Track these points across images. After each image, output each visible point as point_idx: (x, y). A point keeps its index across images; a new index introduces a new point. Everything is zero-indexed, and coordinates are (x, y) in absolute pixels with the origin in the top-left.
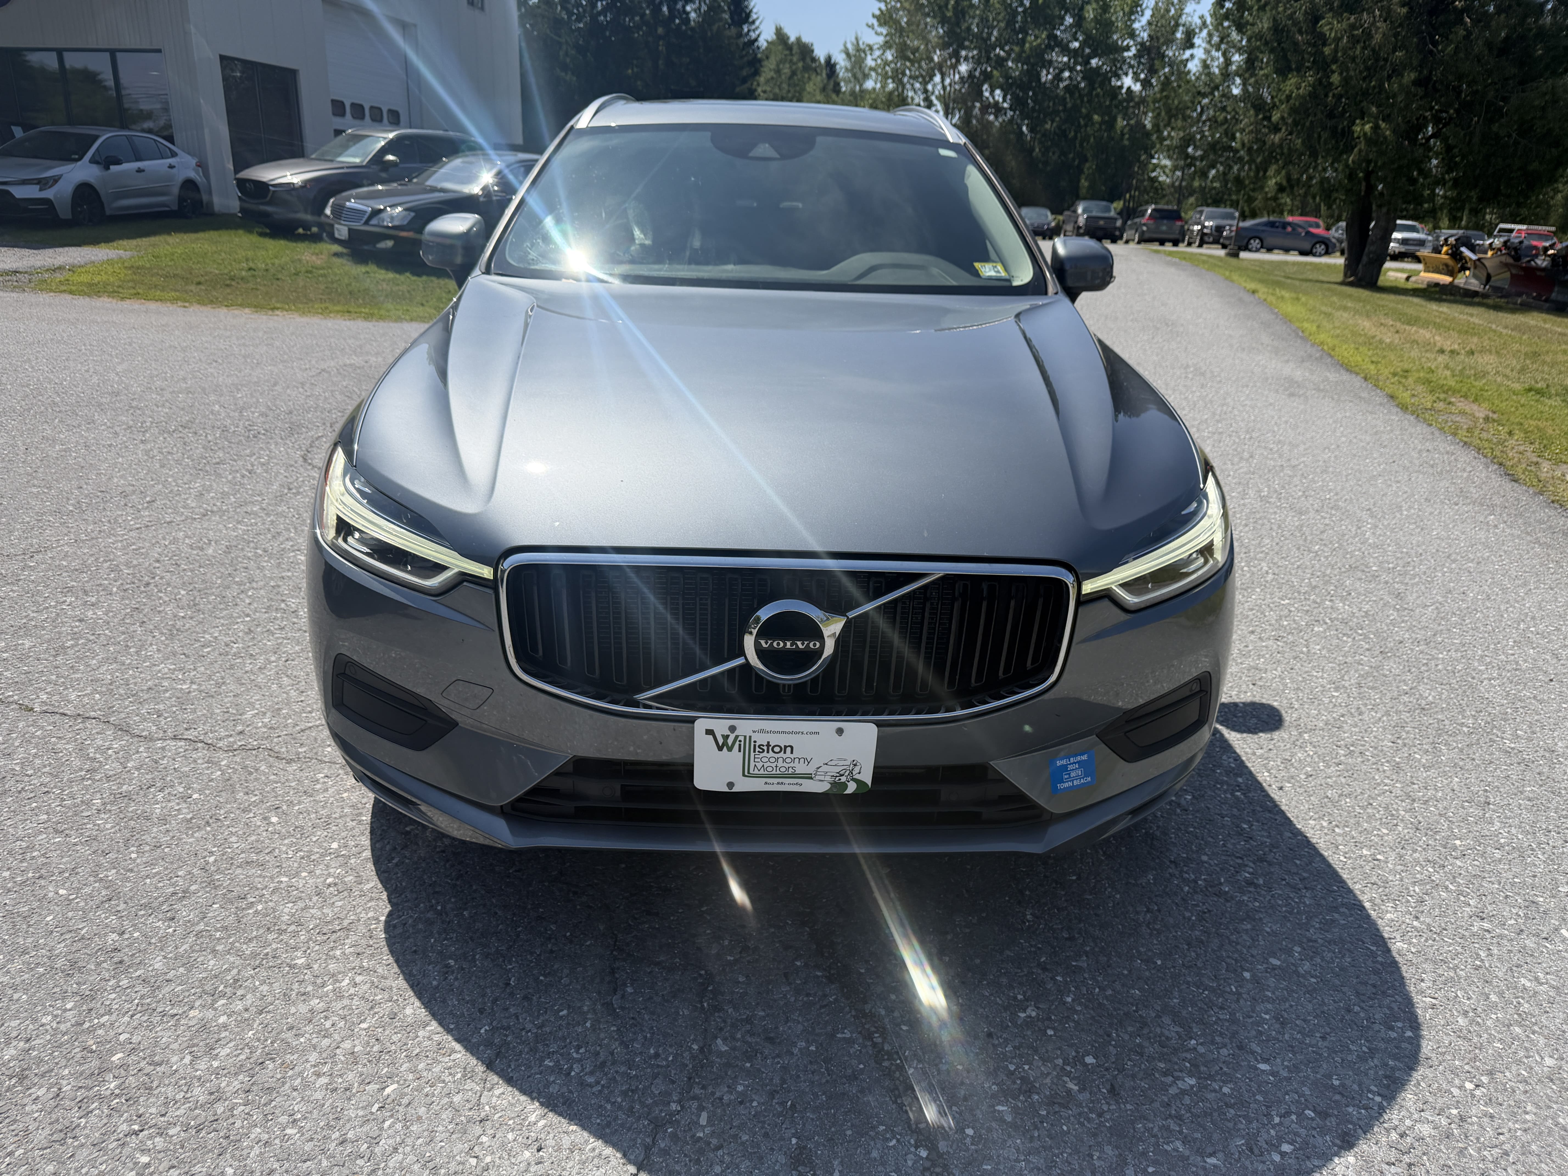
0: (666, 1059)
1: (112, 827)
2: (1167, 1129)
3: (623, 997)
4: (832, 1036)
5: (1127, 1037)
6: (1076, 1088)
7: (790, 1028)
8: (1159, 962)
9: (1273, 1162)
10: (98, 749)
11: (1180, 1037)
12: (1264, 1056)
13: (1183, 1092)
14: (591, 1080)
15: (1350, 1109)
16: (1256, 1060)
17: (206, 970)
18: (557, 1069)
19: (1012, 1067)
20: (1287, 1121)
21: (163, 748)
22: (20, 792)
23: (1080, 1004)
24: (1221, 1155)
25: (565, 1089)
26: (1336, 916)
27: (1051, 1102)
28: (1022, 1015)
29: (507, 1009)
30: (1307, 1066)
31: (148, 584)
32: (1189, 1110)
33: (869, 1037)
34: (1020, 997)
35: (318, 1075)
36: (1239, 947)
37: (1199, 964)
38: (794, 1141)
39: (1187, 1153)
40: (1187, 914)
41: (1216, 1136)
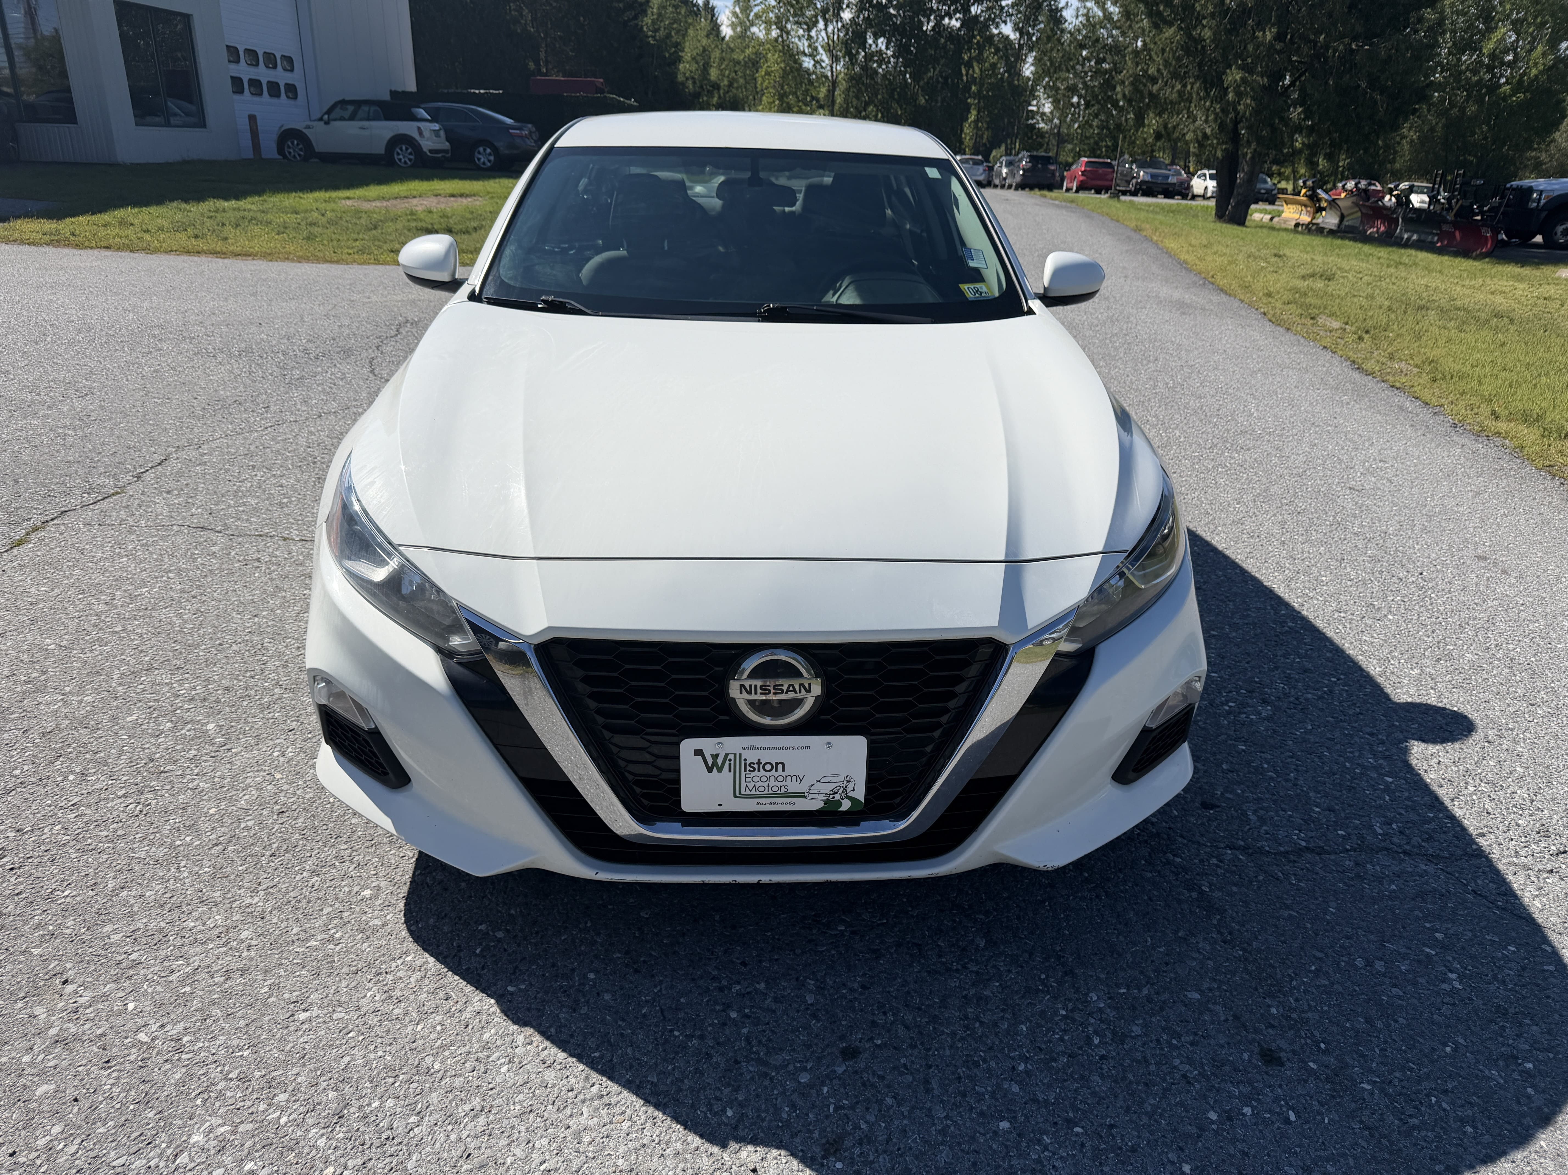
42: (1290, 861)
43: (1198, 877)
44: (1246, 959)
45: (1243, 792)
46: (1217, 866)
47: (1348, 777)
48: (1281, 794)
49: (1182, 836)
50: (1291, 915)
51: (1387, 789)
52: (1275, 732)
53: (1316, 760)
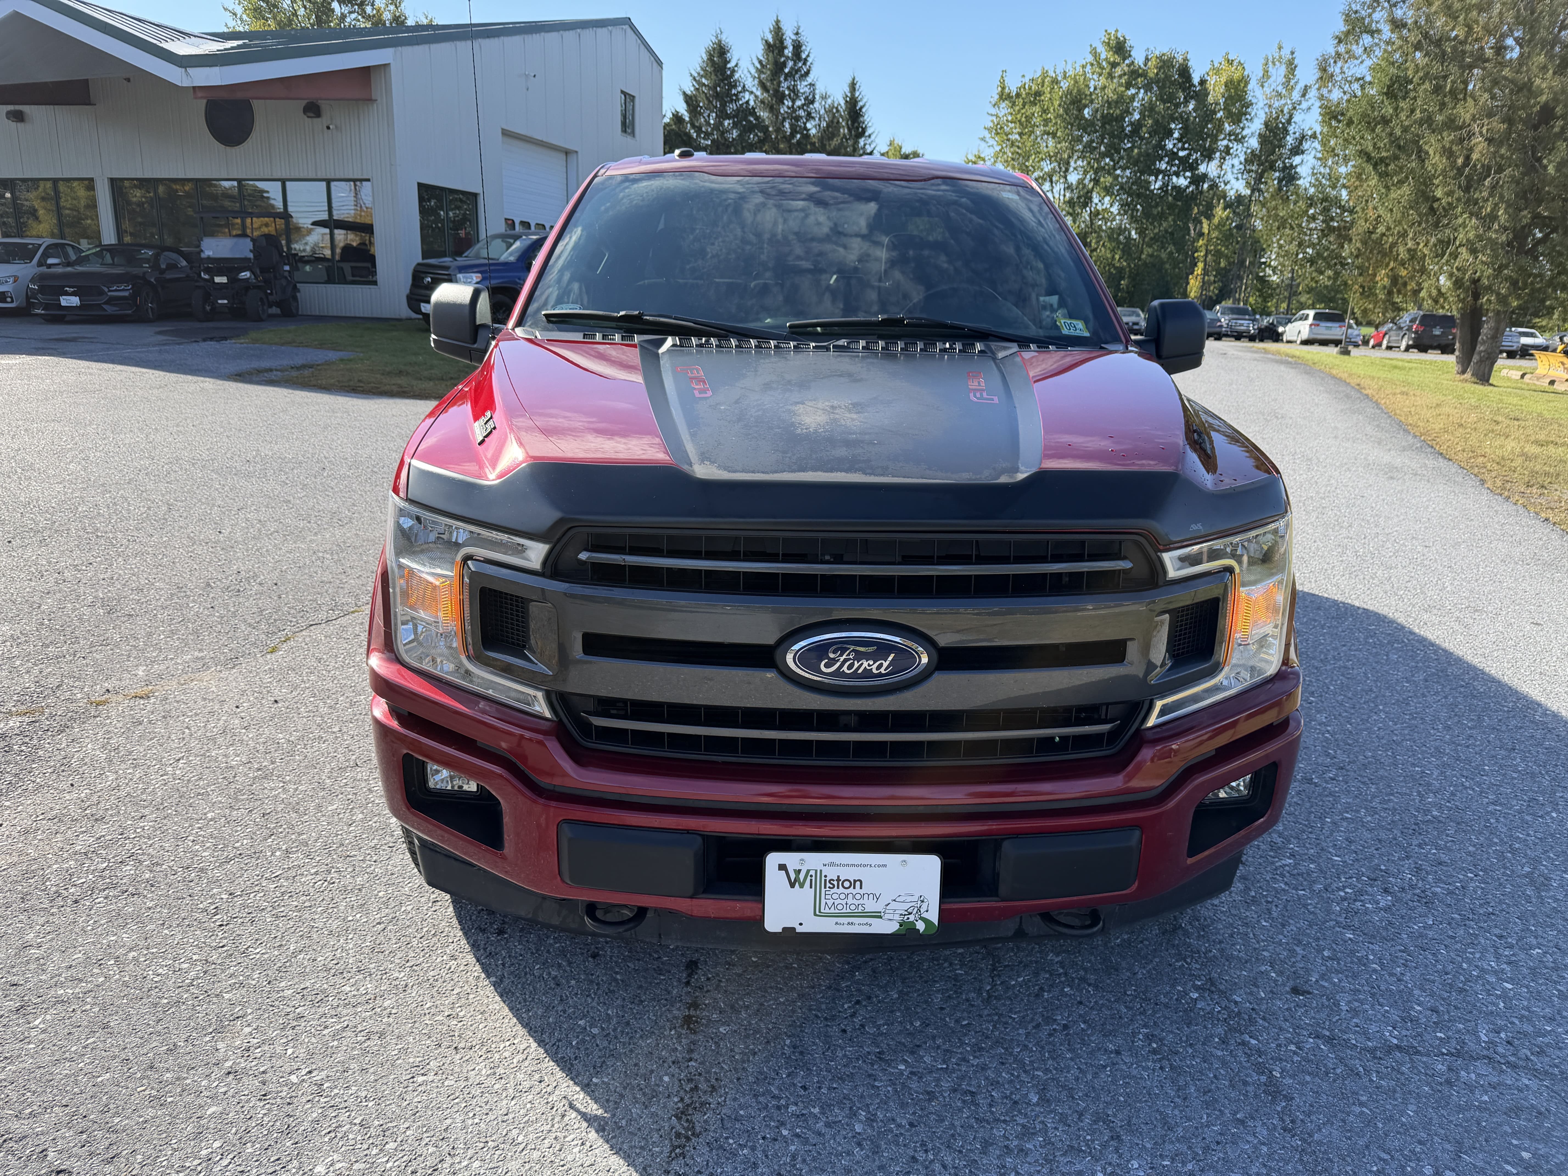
42: (1375, 1058)
43: (1271, 1062)
44: (1303, 1150)
45: (1340, 981)
46: (1295, 1053)
47: (1462, 978)
48: (1382, 988)
49: (1264, 1019)
50: (1362, 1113)
51: (1504, 996)
52: (1390, 923)
53: (1430, 956)
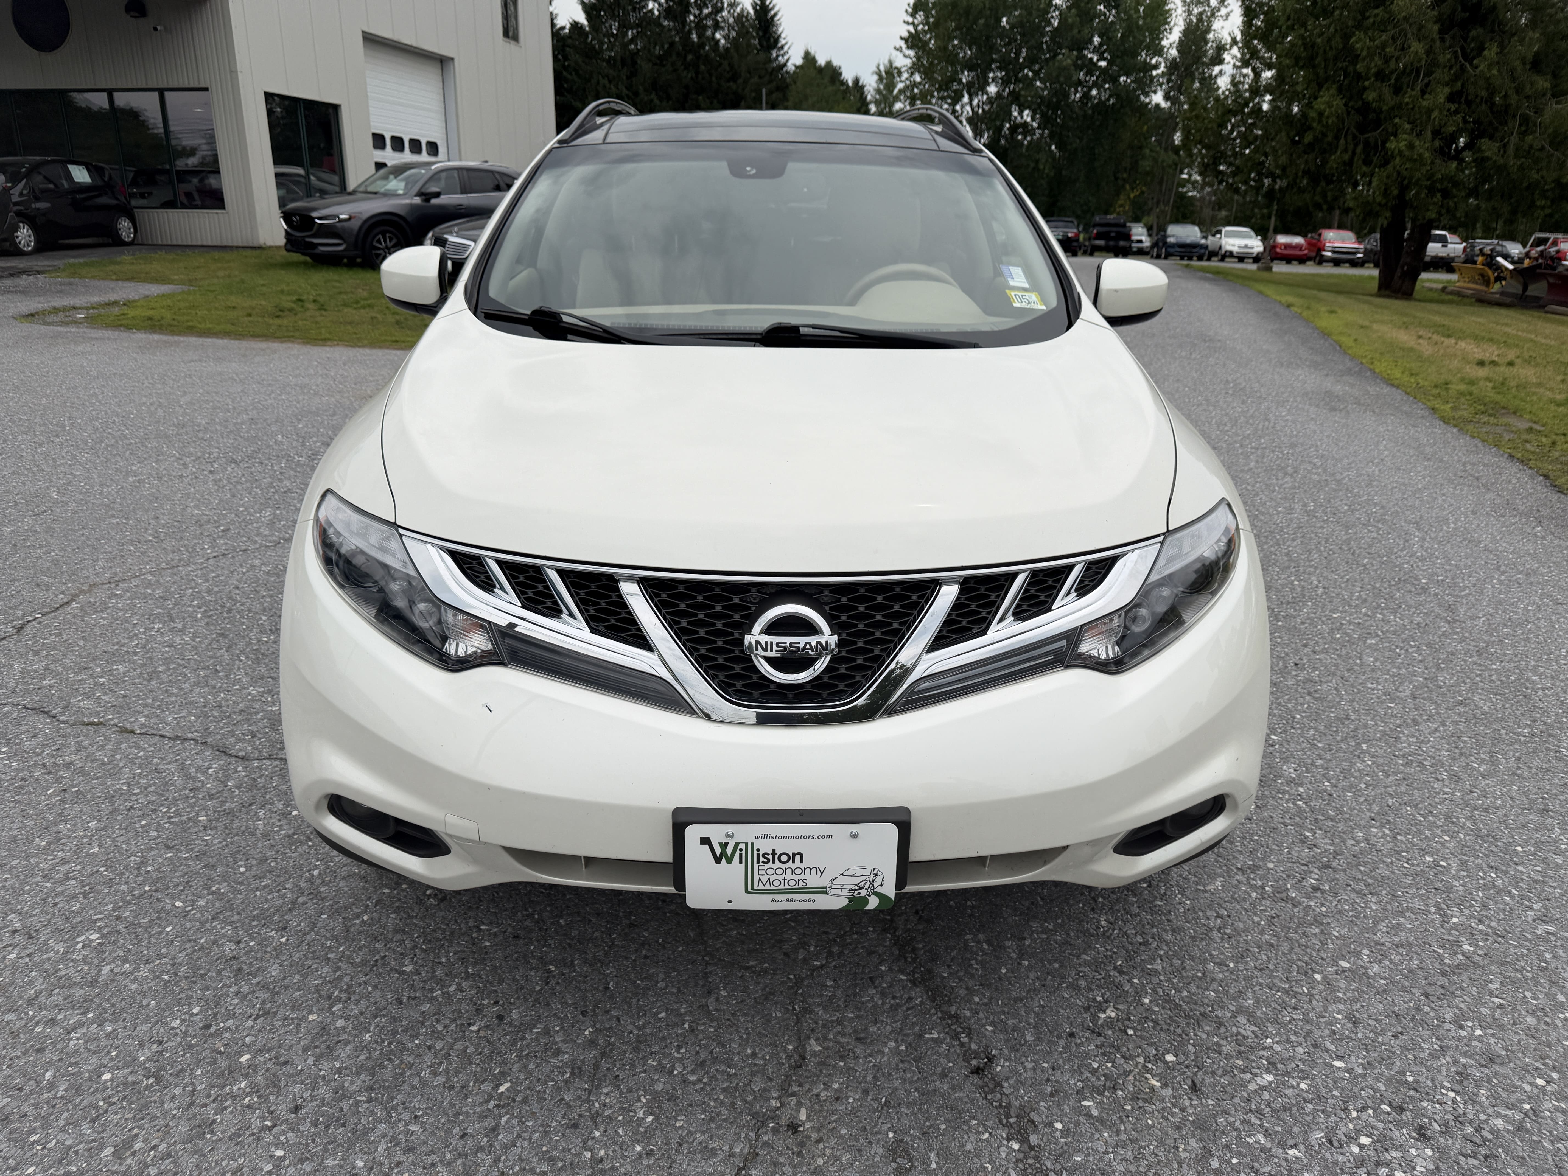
0: (763, 1058)
1: (220, 842)
2: (1249, 1123)
3: (717, 999)
4: (921, 1036)
5: (1204, 1036)
6: (1158, 1084)
7: (879, 1029)
8: (1232, 965)
9: (1352, 1154)
10: (199, 769)
11: (1256, 1037)
12: (1339, 1053)
13: (1263, 1088)
14: (693, 1078)
15: (1425, 1104)
16: (1331, 1057)
17: (320, 976)
18: (660, 1069)
19: (1096, 1065)
20: (1364, 1116)
21: (260, 768)
22: (129, 810)
23: (1158, 1005)
24: (1302, 1147)
25: (669, 1086)
26: (1402, 920)
27: (1135, 1098)
28: (1103, 1016)
29: (607, 1012)
30: (1380, 1063)
31: (230, 611)
32: (1269, 1105)
33: (956, 1036)
34: (1099, 999)
35: (435, 1074)
36: (1308, 950)
37: (1271, 967)
38: (891, 1135)
39: (1269, 1145)
40: (1256, 919)
41: (1296, 1129)
